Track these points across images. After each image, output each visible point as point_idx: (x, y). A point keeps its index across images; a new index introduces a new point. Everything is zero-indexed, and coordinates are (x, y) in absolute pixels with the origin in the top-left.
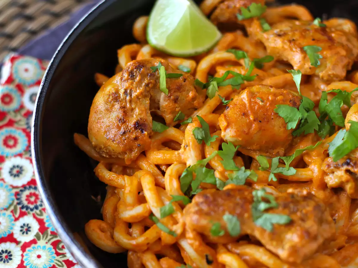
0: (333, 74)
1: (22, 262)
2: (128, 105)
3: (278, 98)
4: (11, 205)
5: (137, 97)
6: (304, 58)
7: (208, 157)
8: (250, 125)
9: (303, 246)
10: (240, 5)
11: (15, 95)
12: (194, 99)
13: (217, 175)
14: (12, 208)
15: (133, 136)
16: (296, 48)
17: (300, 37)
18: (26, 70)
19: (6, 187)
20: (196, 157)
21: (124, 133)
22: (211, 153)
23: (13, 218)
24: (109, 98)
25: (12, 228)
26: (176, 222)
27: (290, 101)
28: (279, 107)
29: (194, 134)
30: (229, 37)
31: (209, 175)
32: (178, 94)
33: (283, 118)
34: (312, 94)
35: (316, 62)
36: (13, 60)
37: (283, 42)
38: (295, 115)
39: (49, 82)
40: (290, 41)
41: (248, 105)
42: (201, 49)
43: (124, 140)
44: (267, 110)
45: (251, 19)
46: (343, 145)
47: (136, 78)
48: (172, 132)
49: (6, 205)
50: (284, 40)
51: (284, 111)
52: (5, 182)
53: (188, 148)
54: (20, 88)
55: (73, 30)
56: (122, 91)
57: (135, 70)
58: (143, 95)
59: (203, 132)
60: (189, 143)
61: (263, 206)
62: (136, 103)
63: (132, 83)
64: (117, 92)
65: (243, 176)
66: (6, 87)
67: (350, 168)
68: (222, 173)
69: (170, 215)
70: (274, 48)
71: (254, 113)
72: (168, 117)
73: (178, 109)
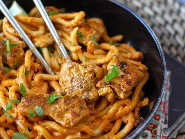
26: (14, 112)
32: (15, 54)
48: (13, 72)
67: (112, 86)
69: (11, 109)
72: (11, 65)
73: (15, 61)
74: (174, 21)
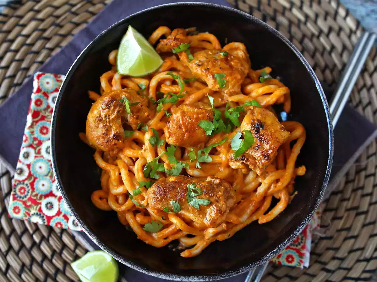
0: (233, 92)
1: (59, 209)
2: (108, 124)
3: (200, 116)
4: (49, 172)
5: (113, 119)
6: (215, 82)
7: (160, 155)
8: (183, 135)
9: (218, 219)
10: (174, 44)
11: (43, 99)
12: (148, 116)
13: (165, 166)
14: (50, 174)
15: (113, 143)
16: (210, 75)
17: (212, 67)
18: (48, 83)
19: (45, 161)
20: (152, 156)
21: (108, 142)
22: (161, 152)
23: (51, 181)
24: (96, 119)
25: (51, 188)
26: (143, 199)
27: (207, 117)
28: (201, 122)
29: (150, 142)
30: (168, 63)
31: (161, 166)
32: (138, 114)
33: (203, 129)
34: (220, 99)
35: (222, 86)
36: (39, 77)
37: (202, 71)
38: (210, 127)
39: (57, 113)
40: (206, 70)
41: (181, 122)
42: (151, 71)
43: (108, 146)
44: (194, 125)
45: (181, 53)
46: (240, 149)
47: (111, 108)
48: (137, 134)
49: (46, 173)
50: (202, 68)
51: (204, 124)
52: (43, 158)
53: (146, 151)
54: (46, 95)
55: (69, 72)
56: (103, 116)
57: (110, 103)
58: (117, 118)
59: (155, 138)
60: (147, 148)
61: (193, 194)
62: (113, 123)
63: (109, 111)
64: (100, 116)
65: (181, 166)
66: (37, 94)
67: (244, 162)
68: (168, 165)
69: (139, 194)
70: (196, 73)
71: (186, 127)
72: (133, 126)
73: (139, 122)
74: (330, 29)
